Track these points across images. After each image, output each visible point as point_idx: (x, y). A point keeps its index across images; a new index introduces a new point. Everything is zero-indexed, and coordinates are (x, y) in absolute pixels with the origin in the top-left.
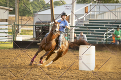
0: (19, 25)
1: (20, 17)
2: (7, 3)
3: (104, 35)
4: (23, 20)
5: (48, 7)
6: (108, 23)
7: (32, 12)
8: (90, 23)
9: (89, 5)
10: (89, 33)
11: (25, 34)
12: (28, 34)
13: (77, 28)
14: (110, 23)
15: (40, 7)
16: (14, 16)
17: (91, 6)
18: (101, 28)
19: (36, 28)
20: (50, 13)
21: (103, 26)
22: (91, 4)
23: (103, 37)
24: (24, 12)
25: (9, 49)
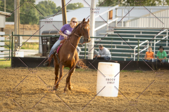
0: (19, 36)
1: (21, 26)
2: (3, 6)
3: (135, 50)
4: (26, 29)
5: (59, 11)
6: (139, 33)
7: (38, 18)
8: (115, 32)
9: (114, 8)
10: (114, 47)
11: (28, 48)
12: (33, 49)
13: (98, 40)
14: (143, 33)
15: (49, 12)
16: (13, 23)
17: (116, 9)
18: (131, 40)
19: (42, 40)
20: (61, 20)
21: (133, 36)
22: (117, 6)
23: (133, 52)
24: (27, 19)
25: (6, 68)
